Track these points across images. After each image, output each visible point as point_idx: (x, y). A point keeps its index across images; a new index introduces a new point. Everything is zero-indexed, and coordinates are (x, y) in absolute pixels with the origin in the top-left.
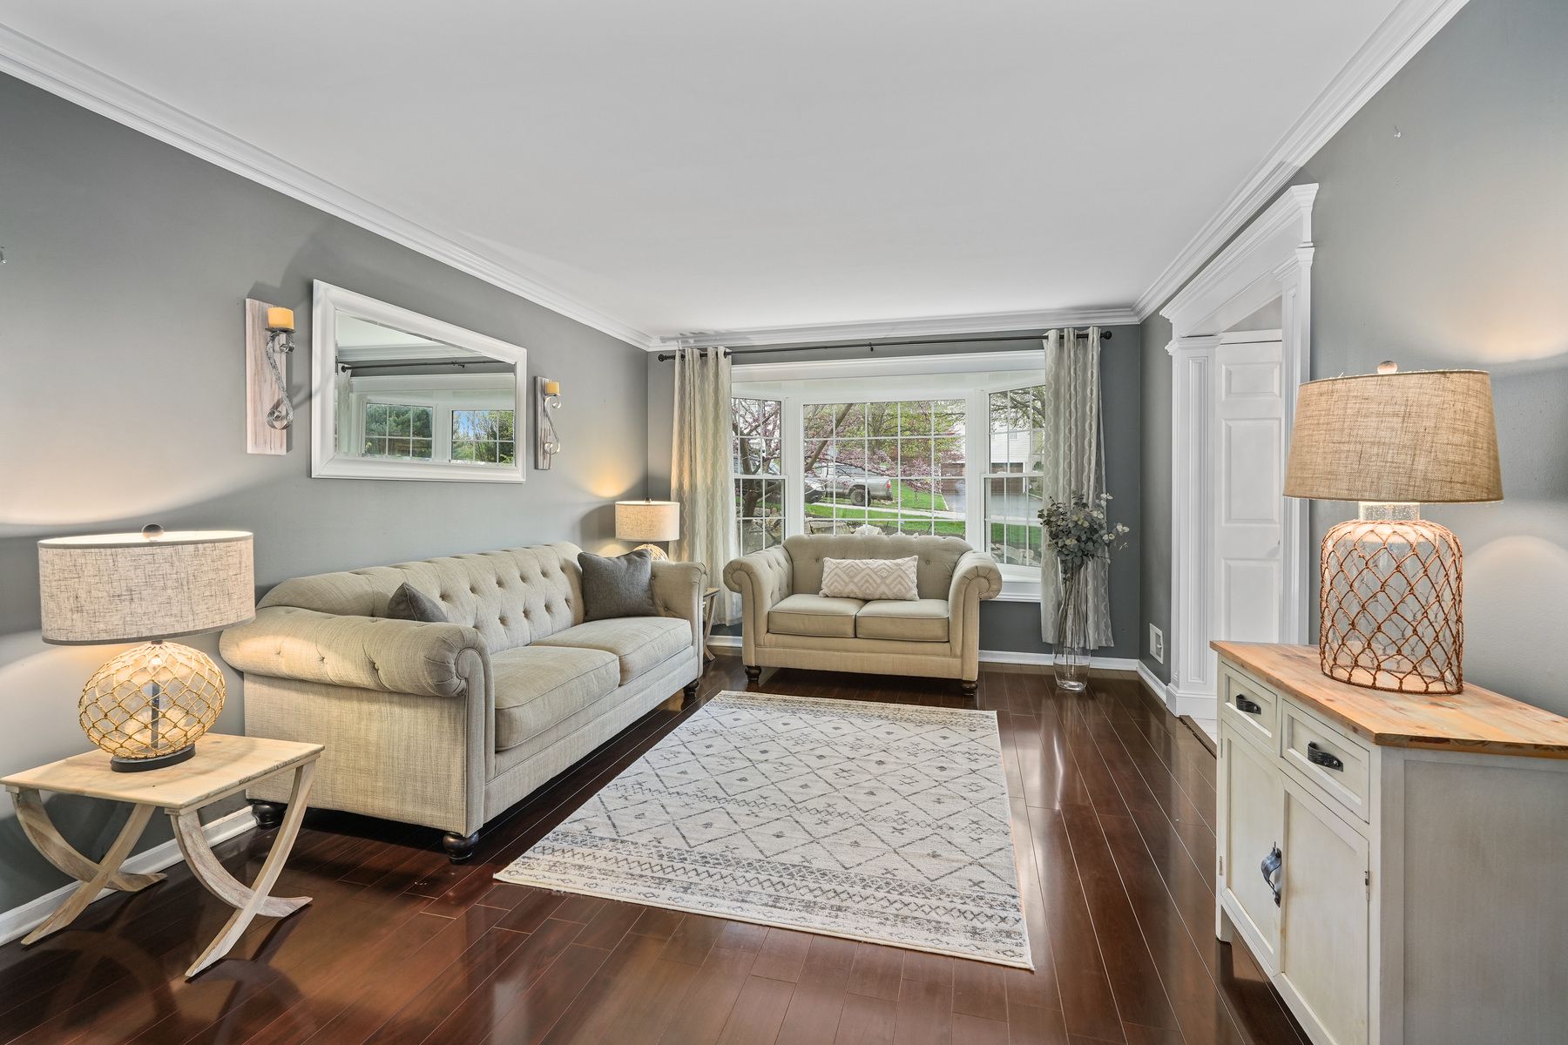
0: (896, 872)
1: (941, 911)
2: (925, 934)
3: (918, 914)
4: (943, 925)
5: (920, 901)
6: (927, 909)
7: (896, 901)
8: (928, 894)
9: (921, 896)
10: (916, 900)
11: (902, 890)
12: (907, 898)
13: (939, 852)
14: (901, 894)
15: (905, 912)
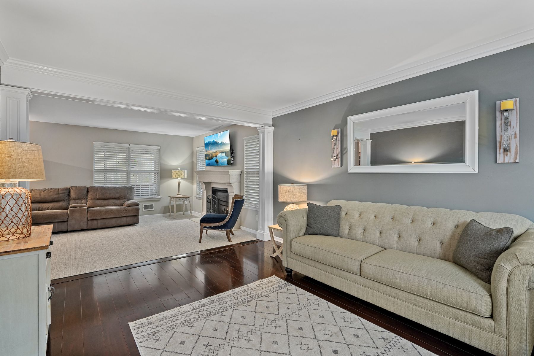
0: (190, 328)
1: (165, 324)
2: (164, 315)
3: (171, 319)
4: (161, 320)
5: (173, 323)
6: (169, 322)
7: (181, 319)
8: (173, 327)
9: (175, 325)
10: (174, 323)
11: (182, 323)
12: (179, 322)
13: (181, 345)
14: (181, 322)
15: (176, 318)
